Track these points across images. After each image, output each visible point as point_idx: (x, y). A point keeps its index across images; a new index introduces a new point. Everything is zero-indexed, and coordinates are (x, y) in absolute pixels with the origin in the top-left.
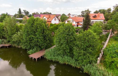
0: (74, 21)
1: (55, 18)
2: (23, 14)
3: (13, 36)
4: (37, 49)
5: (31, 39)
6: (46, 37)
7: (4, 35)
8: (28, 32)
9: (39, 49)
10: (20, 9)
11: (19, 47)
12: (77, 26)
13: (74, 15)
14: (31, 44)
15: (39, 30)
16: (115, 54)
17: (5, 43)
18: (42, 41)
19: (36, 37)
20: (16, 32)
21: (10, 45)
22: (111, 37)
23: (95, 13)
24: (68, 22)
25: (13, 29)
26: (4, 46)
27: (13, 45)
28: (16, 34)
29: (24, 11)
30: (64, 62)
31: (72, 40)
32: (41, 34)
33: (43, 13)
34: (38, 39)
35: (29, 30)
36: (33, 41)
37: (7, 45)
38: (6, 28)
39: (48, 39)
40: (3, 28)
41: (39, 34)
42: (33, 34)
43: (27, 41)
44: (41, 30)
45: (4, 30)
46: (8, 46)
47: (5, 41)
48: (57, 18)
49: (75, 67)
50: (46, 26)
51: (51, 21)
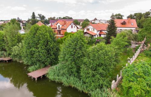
0: (95, 29)
1: (71, 25)
2: (38, 19)
3: (12, 48)
4: (39, 65)
5: (32, 53)
6: (51, 51)
7: (3, 47)
8: (29, 43)
9: (42, 65)
10: (34, 13)
11: (21, 62)
12: (100, 35)
13: (101, 20)
14: (32, 59)
15: (42, 41)
16: (133, 77)
17: (5, 57)
18: (44, 56)
19: (38, 51)
20: (17, 43)
21: (11, 59)
22: (142, 51)
23: (128, 17)
24: (87, 30)
25: (14, 39)
26: (3, 60)
27: (14, 59)
28: (16, 46)
29: (39, 15)
30: (69, 84)
31: (79, 55)
32: (43, 47)
33: (62, 18)
34: (40, 53)
35: (31, 42)
36: (35, 56)
37: (7, 59)
38: (7, 38)
39: (54, 54)
40: (3, 37)
41: (41, 47)
42: (35, 46)
43: (28, 55)
44: (44, 42)
45: (4, 40)
46: (8, 61)
47: (5, 53)
48: (74, 25)
49: (82, 91)
50: (50, 36)
51: (66, 29)
